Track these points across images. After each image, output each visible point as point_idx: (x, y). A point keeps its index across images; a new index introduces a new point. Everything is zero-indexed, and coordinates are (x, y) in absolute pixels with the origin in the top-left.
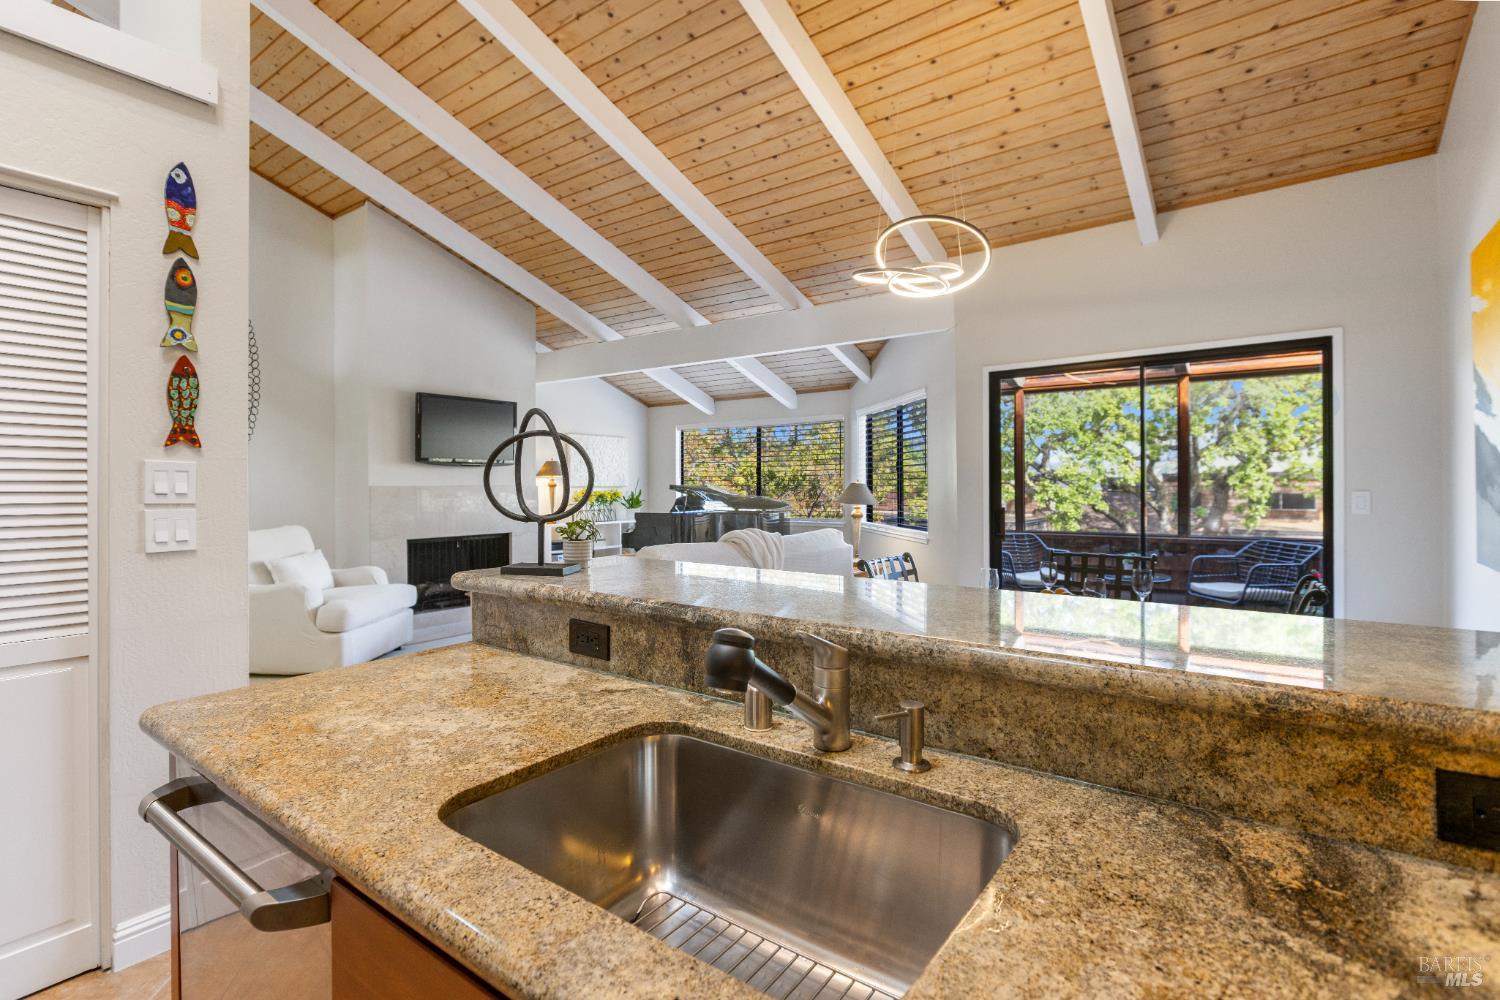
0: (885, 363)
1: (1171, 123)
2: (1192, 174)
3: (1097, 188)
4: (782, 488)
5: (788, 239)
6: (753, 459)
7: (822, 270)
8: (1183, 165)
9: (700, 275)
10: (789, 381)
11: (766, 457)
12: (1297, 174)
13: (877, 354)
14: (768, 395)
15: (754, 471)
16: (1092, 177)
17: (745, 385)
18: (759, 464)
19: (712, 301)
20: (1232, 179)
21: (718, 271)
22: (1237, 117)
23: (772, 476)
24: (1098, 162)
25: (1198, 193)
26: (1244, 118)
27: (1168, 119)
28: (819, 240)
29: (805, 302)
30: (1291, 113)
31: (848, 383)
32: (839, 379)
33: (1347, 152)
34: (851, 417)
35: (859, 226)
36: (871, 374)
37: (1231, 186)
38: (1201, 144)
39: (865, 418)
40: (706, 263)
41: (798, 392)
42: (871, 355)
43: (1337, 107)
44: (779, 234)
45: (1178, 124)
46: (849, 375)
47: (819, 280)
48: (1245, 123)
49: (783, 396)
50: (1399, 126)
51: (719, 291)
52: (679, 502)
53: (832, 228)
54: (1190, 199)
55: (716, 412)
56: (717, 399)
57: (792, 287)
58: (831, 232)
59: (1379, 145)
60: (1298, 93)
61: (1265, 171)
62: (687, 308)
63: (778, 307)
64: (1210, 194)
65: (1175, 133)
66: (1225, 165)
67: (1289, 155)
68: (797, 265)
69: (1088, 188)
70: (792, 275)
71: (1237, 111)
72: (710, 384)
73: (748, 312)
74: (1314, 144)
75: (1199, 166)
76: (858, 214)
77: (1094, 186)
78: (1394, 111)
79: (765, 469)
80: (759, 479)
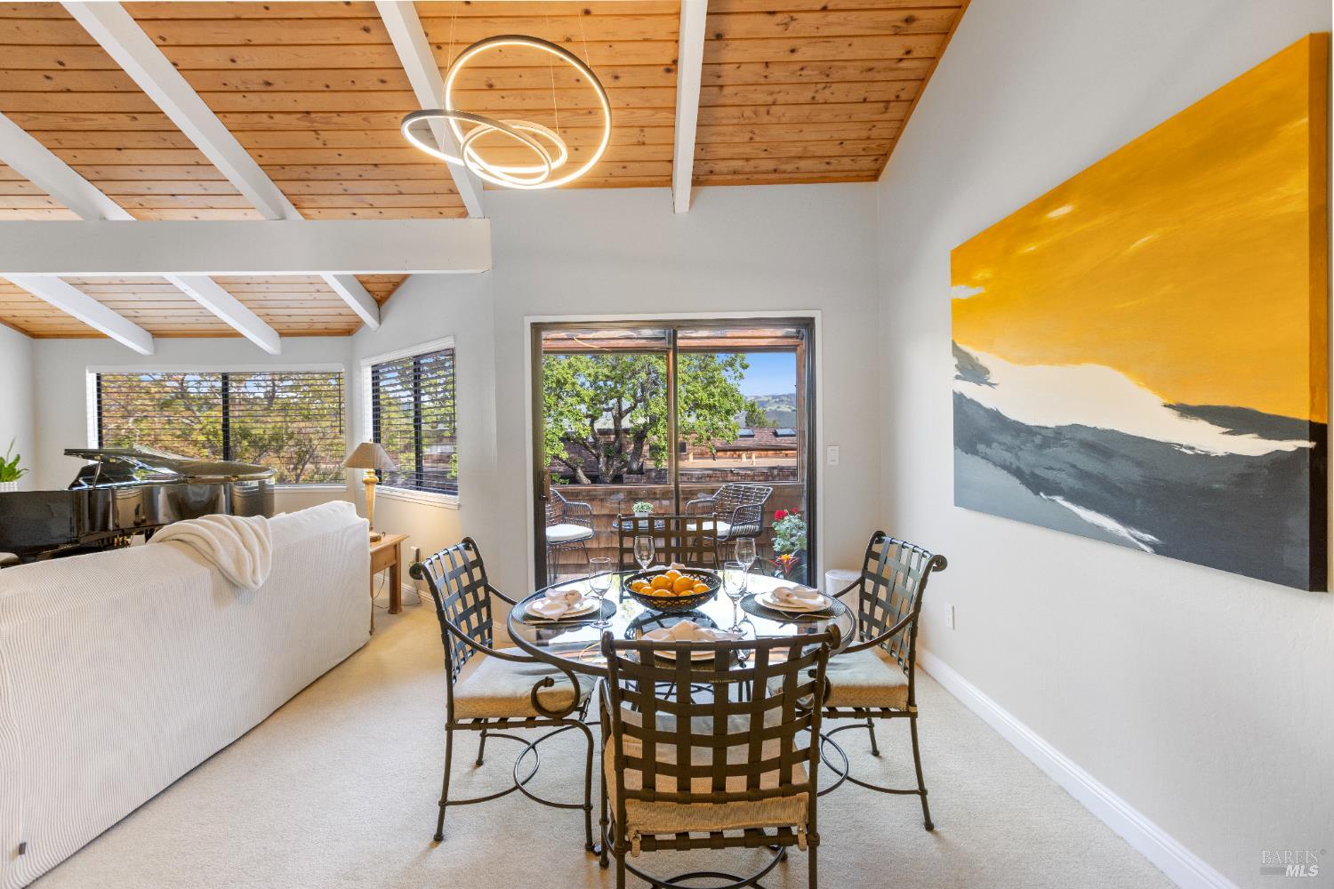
0: (400, 307)
1: (721, 87)
2: (723, 152)
3: (644, 144)
4: (260, 446)
5: (270, 113)
6: (217, 413)
7: (320, 173)
8: (719, 139)
9: (117, 140)
10: (269, 320)
11: (235, 412)
12: (792, 175)
13: (390, 293)
14: (236, 335)
15: (219, 427)
16: (642, 128)
17: (202, 319)
18: (226, 420)
19: (141, 187)
20: (749, 166)
21: (150, 139)
22: (770, 99)
23: (245, 434)
24: (650, 112)
25: (722, 174)
26: (774, 103)
27: (719, 82)
28: (317, 126)
29: (294, 214)
30: (807, 109)
31: (350, 330)
32: (339, 323)
33: (828, 163)
34: (352, 365)
35: (374, 118)
36: (380, 320)
37: (747, 173)
38: (735, 121)
39: (369, 370)
40: (124, 121)
41: (282, 335)
42: (382, 294)
43: (836, 116)
44: (254, 102)
45: (726, 91)
46: (352, 319)
47: (316, 187)
48: (774, 109)
49: (261, 337)
50: (864, 149)
51: (149, 173)
52: (87, 473)
53: (339, 113)
54: (714, 178)
55: (155, 353)
56: (156, 334)
57: (274, 189)
58: (336, 119)
59: (847, 163)
60: (816, 92)
61: (770, 165)
62: (92, 190)
63: (253, 216)
64: (730, 177)
65: (722, 101)
66: (747, 150)
67: (793, 154)
68: (281, 158)
69: (635, 140)
70: (275, 170)
71: (772, 93)
72: (142, 312)
73: (205, 216)
74: (813, 149)
75: (729, 144)
76: (375, 101)
77: (641, 139)
78: (864, 134)
79: (234, 425)
80: (226, 438)
